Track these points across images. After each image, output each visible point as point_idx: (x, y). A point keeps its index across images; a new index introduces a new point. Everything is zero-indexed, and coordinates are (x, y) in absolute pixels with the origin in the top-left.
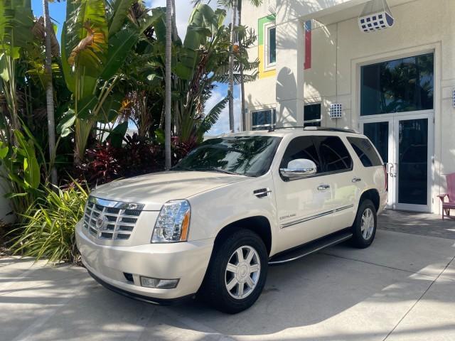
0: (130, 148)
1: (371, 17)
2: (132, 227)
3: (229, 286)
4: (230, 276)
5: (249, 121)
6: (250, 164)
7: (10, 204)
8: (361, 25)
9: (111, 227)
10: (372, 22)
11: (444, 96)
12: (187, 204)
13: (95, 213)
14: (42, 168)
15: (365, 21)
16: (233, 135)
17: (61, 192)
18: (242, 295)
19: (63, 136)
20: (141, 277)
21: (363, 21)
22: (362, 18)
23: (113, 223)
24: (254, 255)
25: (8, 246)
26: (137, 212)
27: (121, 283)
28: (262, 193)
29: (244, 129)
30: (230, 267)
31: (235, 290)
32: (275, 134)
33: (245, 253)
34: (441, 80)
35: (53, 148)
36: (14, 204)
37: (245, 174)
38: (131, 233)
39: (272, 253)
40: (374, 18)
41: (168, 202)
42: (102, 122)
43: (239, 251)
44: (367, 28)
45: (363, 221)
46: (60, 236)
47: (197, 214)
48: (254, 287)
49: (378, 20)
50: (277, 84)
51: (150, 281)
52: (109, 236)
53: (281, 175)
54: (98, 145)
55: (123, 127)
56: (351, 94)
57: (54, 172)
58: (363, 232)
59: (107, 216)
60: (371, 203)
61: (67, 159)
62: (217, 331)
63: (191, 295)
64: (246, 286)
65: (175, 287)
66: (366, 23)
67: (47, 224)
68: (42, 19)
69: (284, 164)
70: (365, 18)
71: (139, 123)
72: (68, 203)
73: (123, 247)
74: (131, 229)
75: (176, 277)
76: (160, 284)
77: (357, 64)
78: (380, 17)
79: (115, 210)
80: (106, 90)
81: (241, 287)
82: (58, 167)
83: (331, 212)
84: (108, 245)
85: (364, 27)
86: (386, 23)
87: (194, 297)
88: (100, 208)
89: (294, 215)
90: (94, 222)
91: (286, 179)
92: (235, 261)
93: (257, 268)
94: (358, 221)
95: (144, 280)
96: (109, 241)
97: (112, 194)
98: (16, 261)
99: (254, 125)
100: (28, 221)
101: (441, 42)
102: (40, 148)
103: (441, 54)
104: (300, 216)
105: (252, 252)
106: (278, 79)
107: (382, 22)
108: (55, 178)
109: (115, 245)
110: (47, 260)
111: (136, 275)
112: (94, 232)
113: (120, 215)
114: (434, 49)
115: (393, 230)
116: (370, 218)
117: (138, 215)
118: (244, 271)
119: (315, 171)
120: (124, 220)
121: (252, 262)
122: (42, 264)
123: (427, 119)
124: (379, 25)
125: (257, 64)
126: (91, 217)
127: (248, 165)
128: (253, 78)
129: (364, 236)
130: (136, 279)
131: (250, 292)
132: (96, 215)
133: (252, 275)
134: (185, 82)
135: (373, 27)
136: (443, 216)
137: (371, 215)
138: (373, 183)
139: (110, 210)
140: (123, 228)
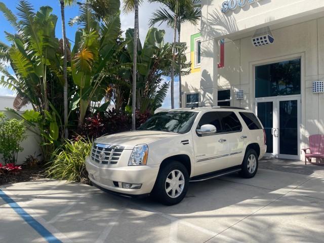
0: (111, 117)
1: (259, 37)
2: (120, 154)
3: (168, 191)
4: (168, 185)
5: (184, 100)
6: (182, 126)
7: (40, 150)
8: (253, 42)
9: (107, 158)
10: (260, 41)
11: (307, 86)
12: (146, 147)
13: (98, 151)
14: (60, 128)
15: (259, 39)
16: (173, 110)
17: (72, 142)
18: (174, 196)
19: (72, 109)
20: (122, 183)
21: (254, 40)
22: (254, 38)
23: (108, 156)
24: (181, 176)
25: (41, 173)
26: (121, 150)
27: (112, 188)
28: (185, 142)
29: (181, 107)
30: (168, 180)
31: (170, 193)
32: (195, 110)
33: (176, 174)
34: (305, 76)
35: (66, 117)
36: (42, 150)
37: (178, 132)
38: (118, 161)
39: (191, 176)
40: (261, 39)
41: (137, 145)
42: (93, 101)
43: (173, 172)
44: (257, 44)
45: (249, 162)
46: (73, 167)
47: (151, 152)
48: (181, 193)
49: (263, 40)
50: (202, 79)
51: (127, 185)
52: (106, 163)
53: (197, 133)
54: (92, 115)
55: (107, 104)
56: (249, 84)
57: (67, 131)
58: (249, 168)
59: (105, 153)
60: (254, 151)
61: (74, 123)
62: (160, 212)
63: (147, 194)
64: (176, 192)
65: (140, 188)
66: (256, 42)
67: (67, 160)
68: (61, 40)
69: (199, 127)
70: (256, 38)
71: (116, 101)
72: (77, 148)
73: (114, 168)
74: (118, 159)
75: (141, 182)
76: (132, 187)
77: (253, 65)
78: (265, 38)
79: (110, 150)
80: (98, 83)
81: (174, 192)
82: (69, 128)
83: (227, 155)
84: (105, 167)
85: (255, 43)
86: (268, 41)
87: (149, 195)
88: (101, 149)
89: (204, 155)
90: (97, 156)
91: (200, 135)
92: (170, 177)
93: (183, 182)
94: (245, 161)
95: (124, 185)
96: (106, 165)
97: (107, 141)
98: (47, 181)
99: (187, 102)
100: (55, 158)
101: (305, 52)
102: (59, 116)
103: (305, 60)
104: (207, 156)
105: (180, 174)
106: (203, 76)
107: (266, 41)
108: (67, 135)
109: (108, 167)
110: (66, 181)
111: (120, 182)
112: (98, 161)
113: (112, 152)
114: (301, 57)
115: (271, 169)
116: (253, 160)
117: (122, 152)
118: (175, 183)
119: (215, 131)
120: (114, 154)
121: (180, 179)
122: (63, 182)
123: (297, 101)
124: (264, 43)
125: (190, 65)
126: (96, 153)
127: (181, 127)
128: (188, 73)
129: (250, 171)
130: (120, 184)
131: (178, 195)
132: (99, 152)
133: (180, 186)
134: (144, 76)
135: (261, 43)
136: (306, 162)
137: (255, 158)
138: (257, 139)
139: (107, 149)
140: (113, 159)
